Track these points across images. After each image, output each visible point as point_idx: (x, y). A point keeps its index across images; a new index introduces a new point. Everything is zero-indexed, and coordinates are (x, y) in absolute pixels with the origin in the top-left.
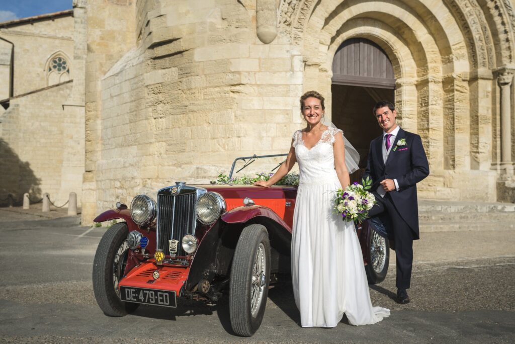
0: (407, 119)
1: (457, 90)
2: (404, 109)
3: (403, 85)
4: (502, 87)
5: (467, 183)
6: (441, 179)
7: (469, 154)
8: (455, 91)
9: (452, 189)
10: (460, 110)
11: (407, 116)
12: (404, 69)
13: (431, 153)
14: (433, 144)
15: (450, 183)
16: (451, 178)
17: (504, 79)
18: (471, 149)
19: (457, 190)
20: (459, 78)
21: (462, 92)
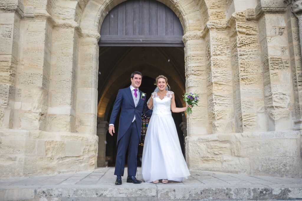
0: (193, 76)
1: (240, 32)
2: (189, 66)
3: (187, 39)
4: (298, 17)
5: (258, 149)
6: (228, 145)
7: (263, 111)
8: (238, 33)
9: (241, 159)
10: (246, 56)
11: (193, 72)
12: (187, 22)
13: (216, 113)
14: (218, 102)
15: (238, 150)
16: (238, 144)
17: (298, 6)
18: (265, 103)
19: (246, 159)
20: (241, 17)
21: (247, 34)
